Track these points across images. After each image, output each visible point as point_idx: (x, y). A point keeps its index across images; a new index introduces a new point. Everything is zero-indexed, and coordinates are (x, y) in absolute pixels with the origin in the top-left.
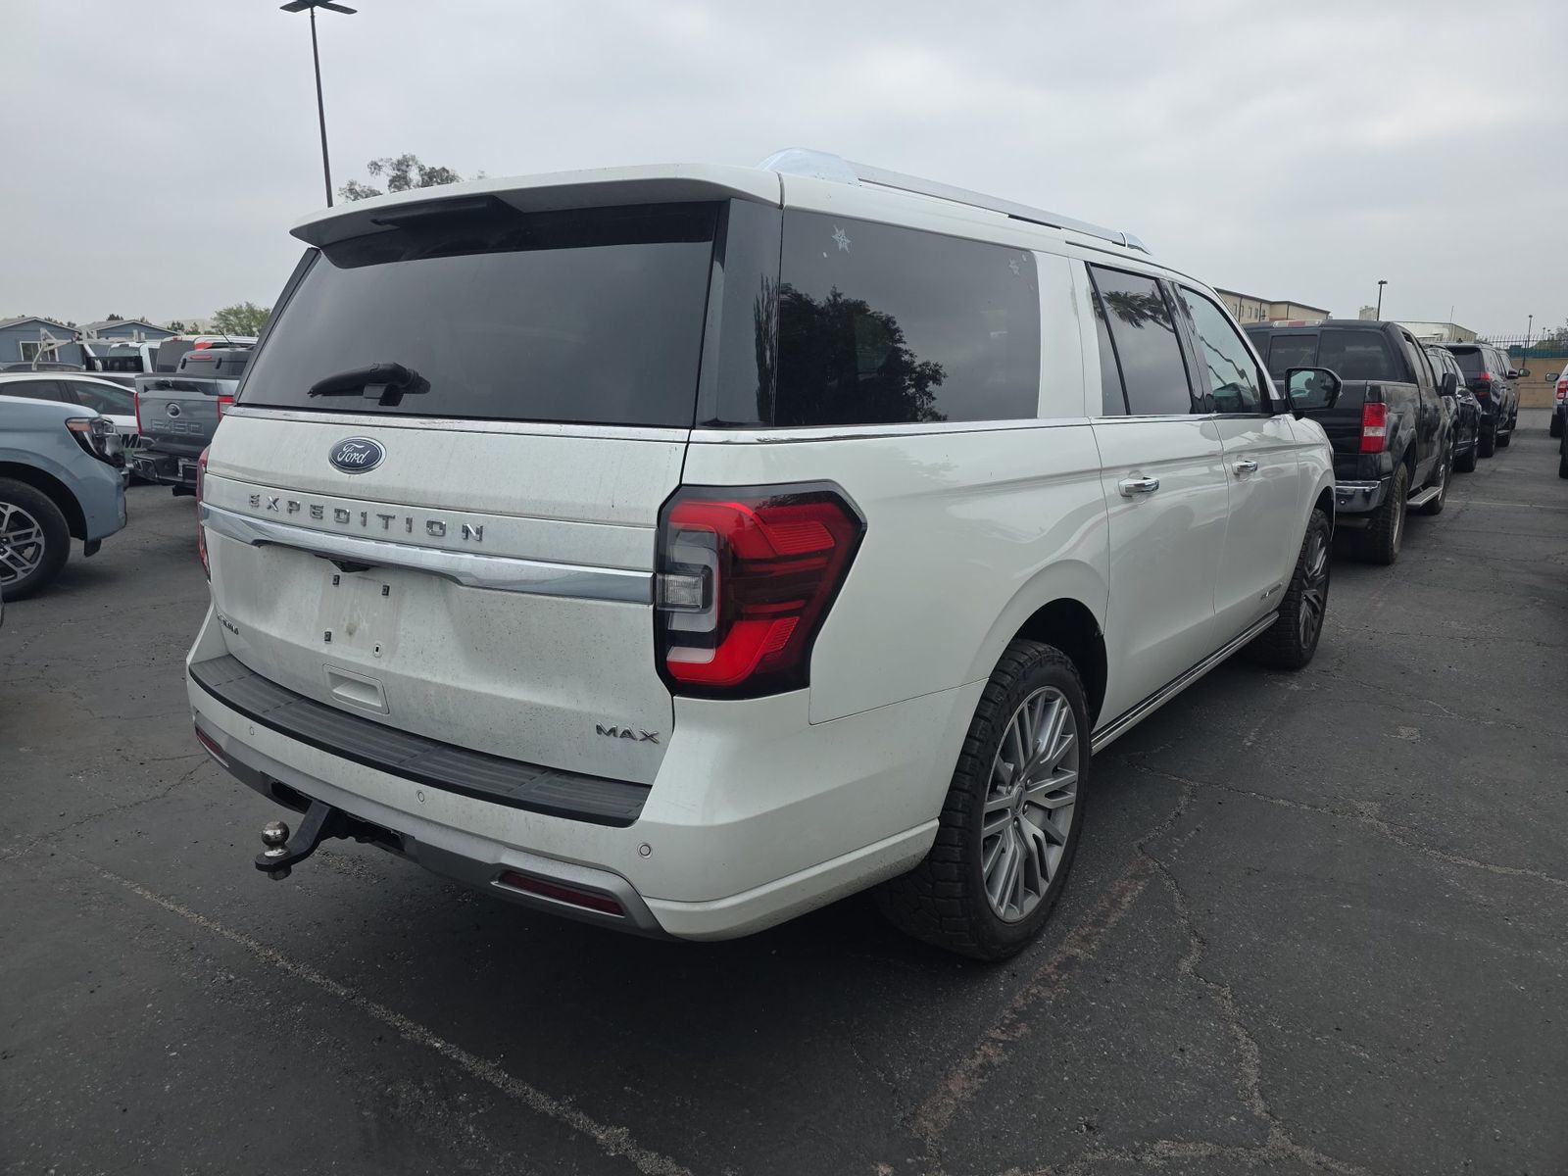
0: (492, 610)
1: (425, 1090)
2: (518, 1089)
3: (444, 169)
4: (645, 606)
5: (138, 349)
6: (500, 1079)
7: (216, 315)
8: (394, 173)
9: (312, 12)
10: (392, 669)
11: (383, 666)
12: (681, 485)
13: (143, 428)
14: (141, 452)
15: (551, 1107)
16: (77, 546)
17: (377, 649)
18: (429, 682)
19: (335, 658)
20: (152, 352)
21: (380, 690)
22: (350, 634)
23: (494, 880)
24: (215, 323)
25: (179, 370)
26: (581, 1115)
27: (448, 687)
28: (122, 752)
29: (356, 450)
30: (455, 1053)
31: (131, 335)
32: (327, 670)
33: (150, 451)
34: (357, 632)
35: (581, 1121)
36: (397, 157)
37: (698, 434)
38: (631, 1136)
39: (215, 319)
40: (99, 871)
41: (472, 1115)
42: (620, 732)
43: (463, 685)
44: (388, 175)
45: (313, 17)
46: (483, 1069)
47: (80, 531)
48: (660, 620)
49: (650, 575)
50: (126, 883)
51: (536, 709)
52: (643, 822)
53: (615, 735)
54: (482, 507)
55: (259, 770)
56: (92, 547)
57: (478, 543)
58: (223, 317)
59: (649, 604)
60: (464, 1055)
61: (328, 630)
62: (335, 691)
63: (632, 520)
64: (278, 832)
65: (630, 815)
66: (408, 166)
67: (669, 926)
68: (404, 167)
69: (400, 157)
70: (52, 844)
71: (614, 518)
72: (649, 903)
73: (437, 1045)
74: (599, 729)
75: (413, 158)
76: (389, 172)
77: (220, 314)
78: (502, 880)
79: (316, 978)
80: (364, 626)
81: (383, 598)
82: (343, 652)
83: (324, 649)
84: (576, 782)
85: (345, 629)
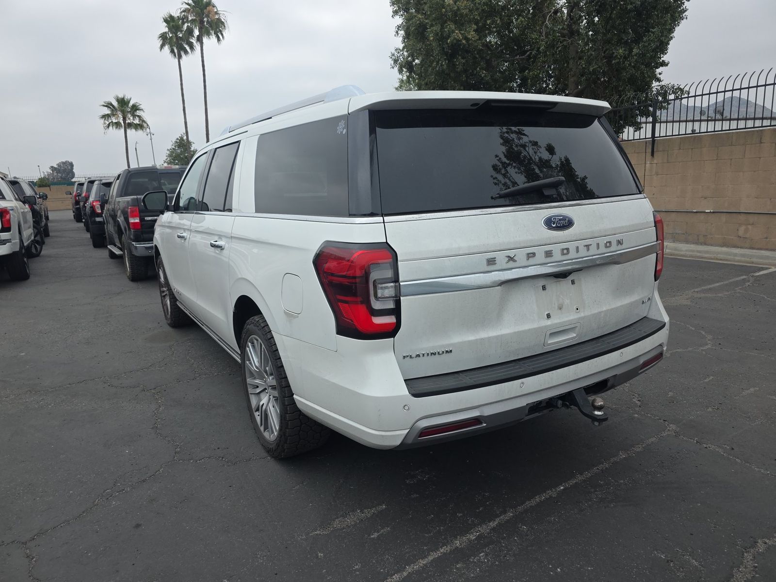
6: (588, 474)
10: (587, 314)
11: (582, 315)
17: (577, 309)
19: (555, 324)
21: (579, 327)
22: (560, 309)
27: (608, 311)
30: (567, 484)
32: (548, 333)
34: (564, 306)
42: (646, 301)
43: (613, 306)
46: (582, 477)
61: (548, 312)
62: (548, 342)
73: (562, 488)
74: (643, 302)
80: (567, 302)
81: (572, 286)
82: (559, 319)
83: (549, 322)
85: (557, 307)
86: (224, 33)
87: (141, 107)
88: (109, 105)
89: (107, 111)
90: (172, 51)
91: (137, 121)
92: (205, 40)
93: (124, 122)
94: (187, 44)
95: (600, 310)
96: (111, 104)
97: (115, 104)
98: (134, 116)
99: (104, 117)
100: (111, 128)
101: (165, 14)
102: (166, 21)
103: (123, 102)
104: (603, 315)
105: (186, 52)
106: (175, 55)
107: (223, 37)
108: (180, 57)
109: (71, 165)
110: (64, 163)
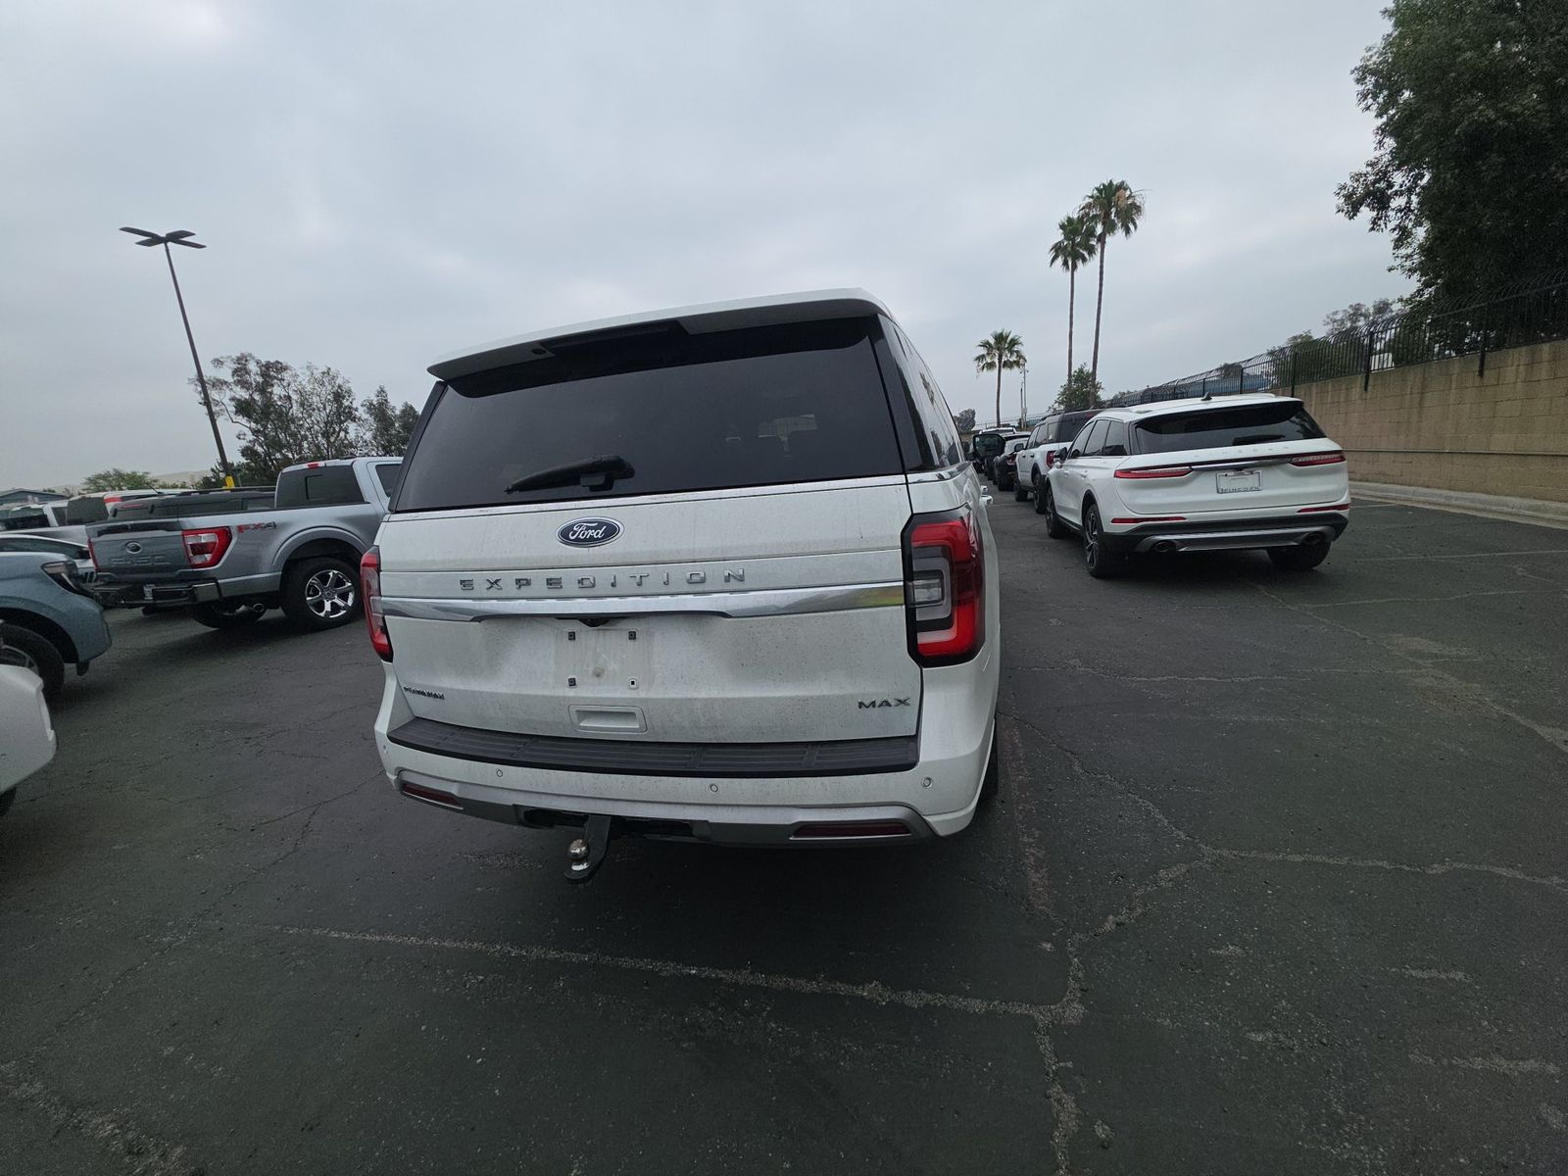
0: (759, 633)
1: (714, 1009)
2: (780, 982)
3: (278, 362)
4: (899, 607)
5: (41, 510)
6: (761, 979)
7: (85, 480)
8: (235, 366)
9: (166, 247)
10: (653, 695)
11: (642, 694)
12: (913, 515)
13: (99, 564)
14: (100, 586)
15: (813, 986)
16: (70, 668)
17: (633, 683)
18: (695, 699)
19: (583, 698)
20: (55, 510)
21: (639, 714)
22: (598, 676)
23: (790, 836)
24: (86, 487)
25: (110, 518)
26: (838, 984)
27: (713, 700)
28: (224, 825)
29: (588, 528)
30: (708, 972)
31: (26, 500)
32: (573, 709)
33: (109, 584)
34: (606, 673)
35: (843, 988)
36: (236, 354)
37: (912, 477)
38: (884, 986)
39: (85, 483)
40: (282, 929)
41: (764, 1014)
42: (877, 704)
43: (730, 695)
44: (230, 368)
45: (167, 250)
46: (744, 977)
47: (71, 655)
48: (910, 614)
49: (902, 583)
50: (317, 932)
51: (805, 700)
52: (925, 763)
53: (874, 706)
54: (740, 555)
55: (511, 804)
56: (83, 668)
57: (741, 583)
58: (91, 481)
59: (901, 605)
60: (720, 972)
61: (573, 677)
62: (582, 724)
63: (880, 545)
64: (584, 849)
65: (911, 760)
66: (246, 361)
67: (942, 832)
68: (243, 362)
69: (239, 355)
70: (213, 920)
71: (864, 546)
72: (927, 818)
73: (694, 972)
74: (861, 705)
75: (250, 355)
76: (231, 366)
77: (89, 479)
78: (797, 834)
79: (553, 954)
80: (613, 666)
81: (631, 643)
82: (589, 692)
83: (571, 692)
84: (839, 747)
85: (591, 673)
86: (1137, 222)
87: (1021, 340)
88: (986, 345)
89: (983, 351)
90: (1065, 263)
91: (1014, 358)
92: (1108, 239)
93: (1000, 362)
94: (1085, 249)
95: (695, 695)
96: (988, 343)
97: (992, 341)
98: (1012, 353)
99: (980, 358)
100: (985, 369)
101: (1062, 218)
102: (1062, 227)
103: (1000, 338)
104: (699, 705)
105: (1084, 260)
106: (1068, 268)
107: (1136, 227)
108: (1074, 267)
109: (973, 413)
110: (966, 412)
